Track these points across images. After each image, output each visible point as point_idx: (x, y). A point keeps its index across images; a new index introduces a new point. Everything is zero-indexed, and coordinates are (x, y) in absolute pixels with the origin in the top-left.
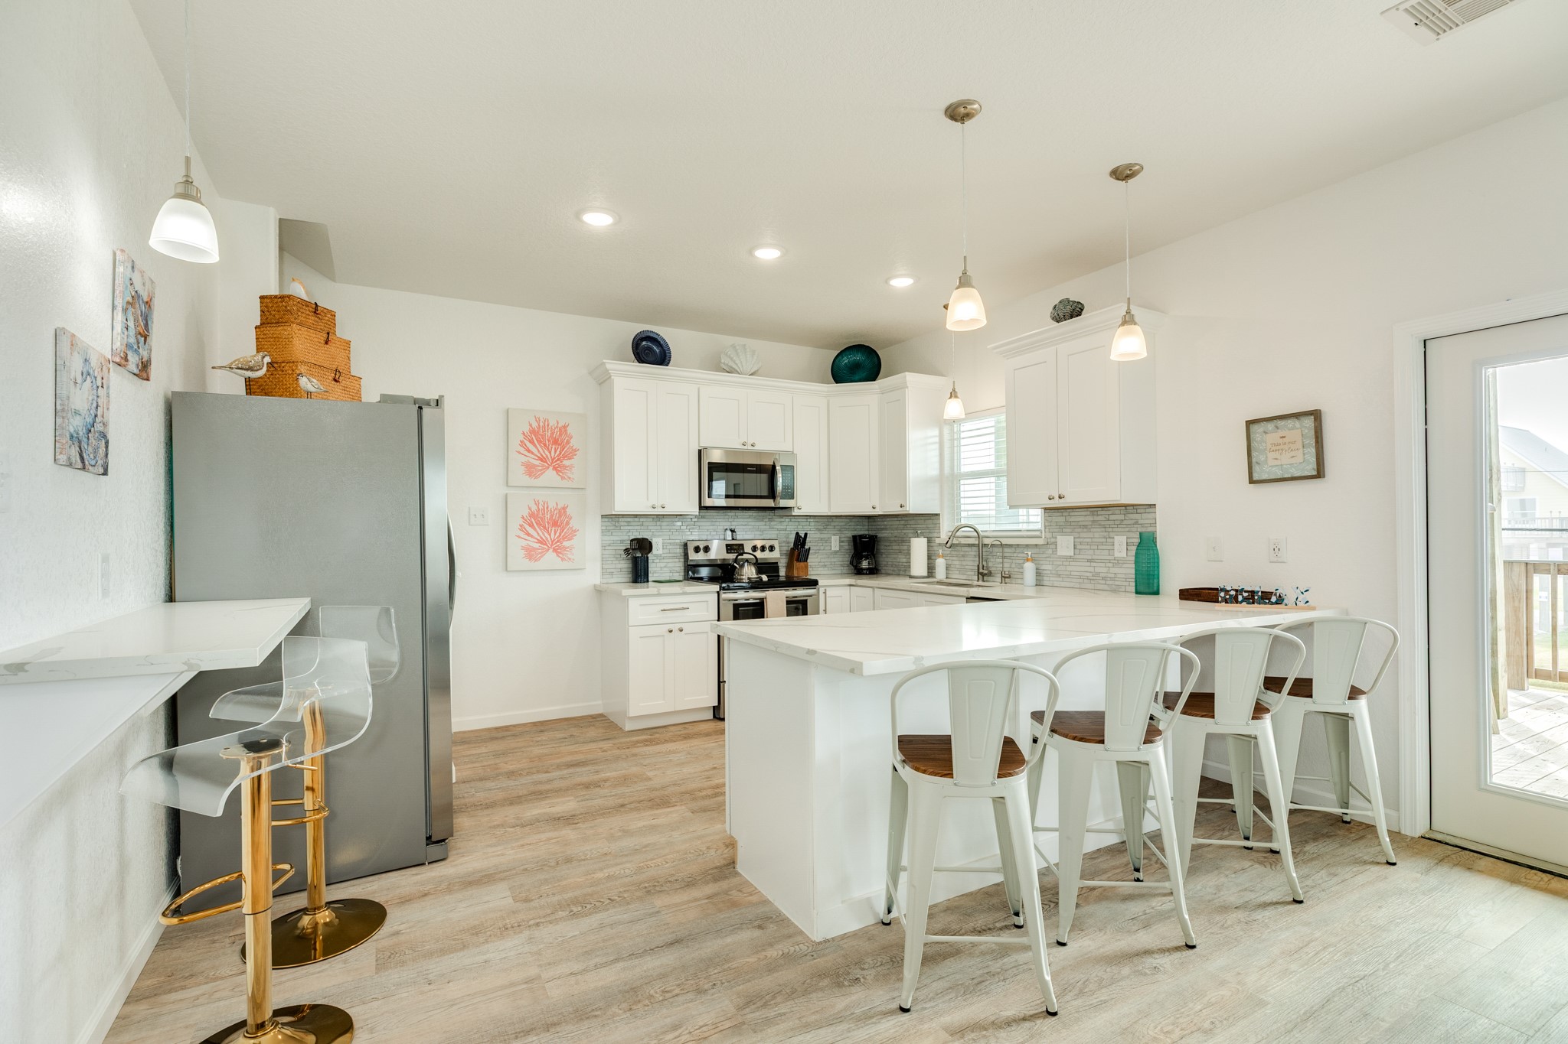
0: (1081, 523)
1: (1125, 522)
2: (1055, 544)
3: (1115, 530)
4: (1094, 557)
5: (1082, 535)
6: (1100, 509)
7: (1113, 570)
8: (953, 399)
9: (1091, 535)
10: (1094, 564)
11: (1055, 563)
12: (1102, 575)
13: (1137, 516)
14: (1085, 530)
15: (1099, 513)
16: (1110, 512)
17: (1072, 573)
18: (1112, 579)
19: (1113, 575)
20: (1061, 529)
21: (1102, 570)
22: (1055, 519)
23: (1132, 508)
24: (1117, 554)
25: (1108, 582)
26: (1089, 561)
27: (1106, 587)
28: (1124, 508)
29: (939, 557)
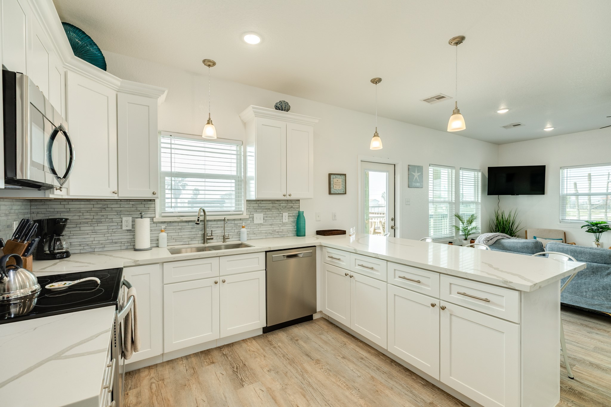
0: (266, 207)
1: (287, 207)
2: (253, 218)
3: (283, 210)
4: (273, 223)
5: (267, 213)
6: (276, 201)
7: (281, 228)
8: (210, 126)
9: (271, 213)
10: (272, 226)
11: (252, 227)
12: (276, 231)
13: (292, 205)
14: (269, 210)
15: (276, 203)
16: (281, 202)
17: (262, 232)
18: (281, 232)
19: (282, 230)
20: (256, 210)
21: (276, 228)
22: (252, 205)
23: (290, 201)
24: (284, 221)
25: (279, 234)
26: (271, 225)
27: (279, 236)
28: (287, 201)
29: (162, 231)
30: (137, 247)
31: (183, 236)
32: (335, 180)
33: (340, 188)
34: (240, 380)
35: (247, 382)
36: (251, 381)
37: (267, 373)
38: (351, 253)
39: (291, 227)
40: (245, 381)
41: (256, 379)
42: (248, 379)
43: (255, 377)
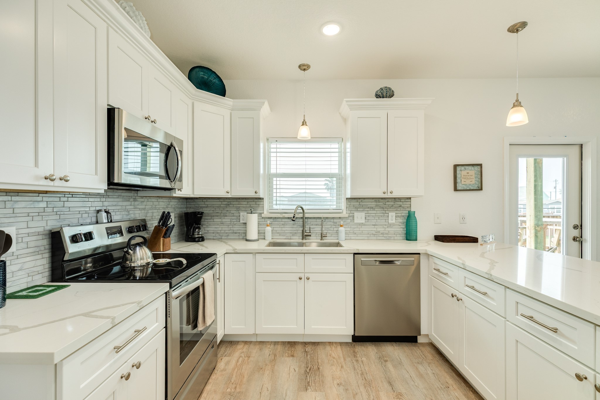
0: (368, 206)
1: (394, 206)
2: (354, 217)
3: (388, 209)
4: (377, 223)
5: (370, 212)
6: (381, 199)
7: (387, 229)
8: (304, 127)
9: (375, 212)
10: (376, 227)
11: (352, 227)
12: (381, 232)
13: (401, 203)
14: (371, 209)
15: (380, 201)
16: (386, 201)
17: (363, 232)
18: (386, 234)
19: (387, 232)
20: (357, 209)
21: (381, 230)
22: (352, 203)
23: (398, 199)
24: (390, 221)
25: (384, 236)
26: (374, 225)
27: (383, 238)
28: (394, 199)
29: (267, 226)
30: (248, 238)
31: (286, 231)
32: (464, 173)
33: (471, 183)
34: (307, 383)
35: (312, 388)
36: (316, 388)
37: (336, 386)
38: (459, 268)
39: (400, 229)
40: (311, 385)
41: (322, 387)
42: (314, 385)
43: (321, 386)
